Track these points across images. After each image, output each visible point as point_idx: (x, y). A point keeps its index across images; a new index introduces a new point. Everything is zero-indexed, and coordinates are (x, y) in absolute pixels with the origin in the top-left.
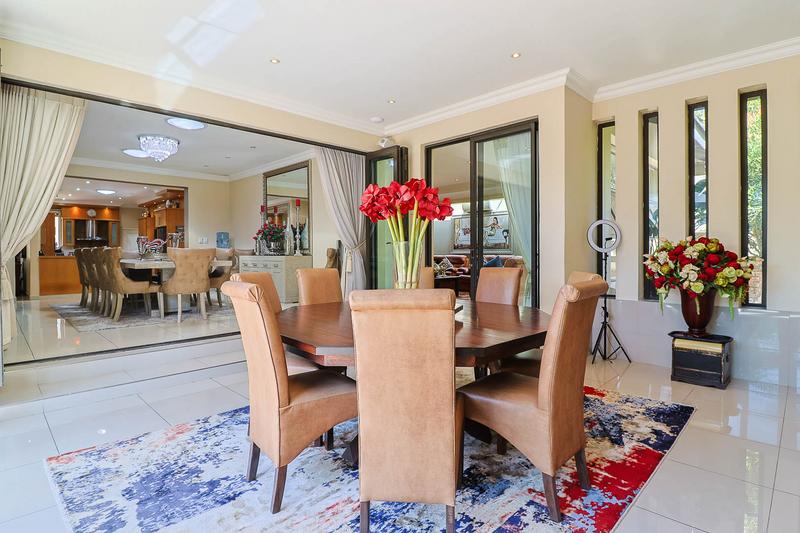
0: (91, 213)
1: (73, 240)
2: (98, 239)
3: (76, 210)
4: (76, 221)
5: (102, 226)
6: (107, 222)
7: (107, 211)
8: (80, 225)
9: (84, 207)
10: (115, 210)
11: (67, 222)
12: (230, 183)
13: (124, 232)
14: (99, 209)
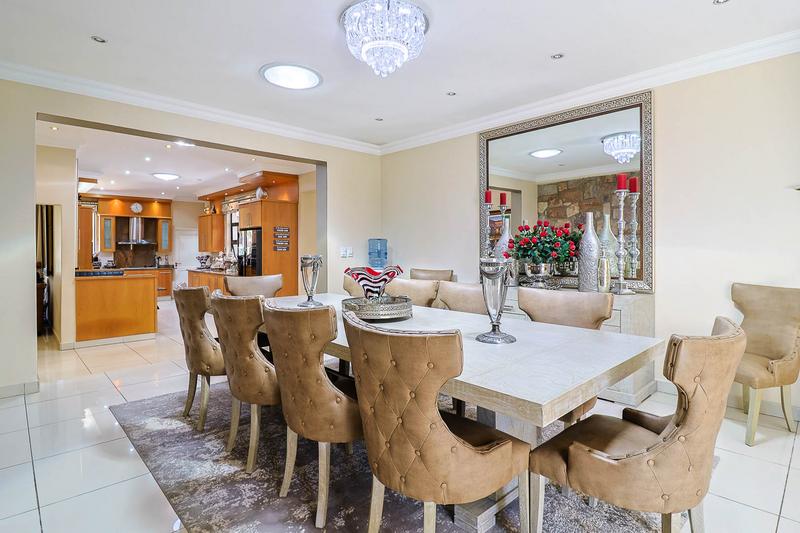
0: (137, 208)
1: (113, 244)
2: (145, 242)
3: (116, 203)
4: (118, 218)
5: (150, 225)
6: (156, 220)
7: (155, 207)
8: (122, 223)
9: (128, 201)
10: (166, 204)
11: (106, 219)
12: (384, 157)
13: (176, 233)
14: (145, 202)
